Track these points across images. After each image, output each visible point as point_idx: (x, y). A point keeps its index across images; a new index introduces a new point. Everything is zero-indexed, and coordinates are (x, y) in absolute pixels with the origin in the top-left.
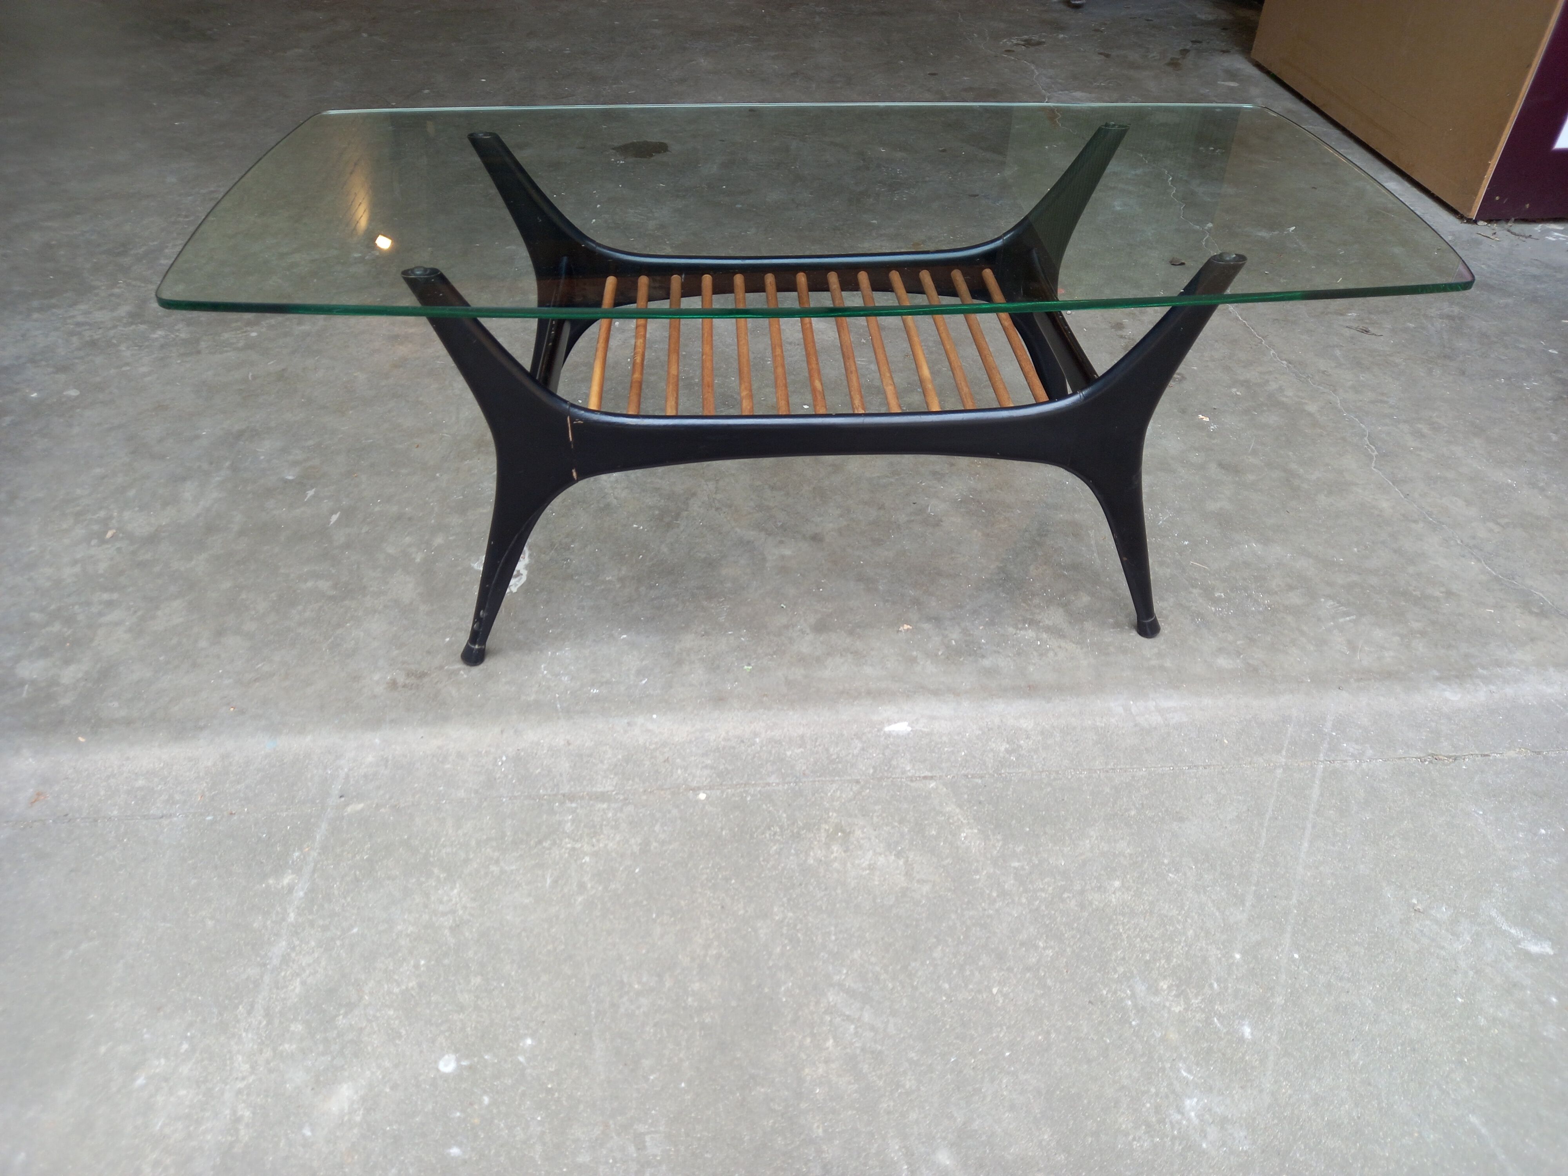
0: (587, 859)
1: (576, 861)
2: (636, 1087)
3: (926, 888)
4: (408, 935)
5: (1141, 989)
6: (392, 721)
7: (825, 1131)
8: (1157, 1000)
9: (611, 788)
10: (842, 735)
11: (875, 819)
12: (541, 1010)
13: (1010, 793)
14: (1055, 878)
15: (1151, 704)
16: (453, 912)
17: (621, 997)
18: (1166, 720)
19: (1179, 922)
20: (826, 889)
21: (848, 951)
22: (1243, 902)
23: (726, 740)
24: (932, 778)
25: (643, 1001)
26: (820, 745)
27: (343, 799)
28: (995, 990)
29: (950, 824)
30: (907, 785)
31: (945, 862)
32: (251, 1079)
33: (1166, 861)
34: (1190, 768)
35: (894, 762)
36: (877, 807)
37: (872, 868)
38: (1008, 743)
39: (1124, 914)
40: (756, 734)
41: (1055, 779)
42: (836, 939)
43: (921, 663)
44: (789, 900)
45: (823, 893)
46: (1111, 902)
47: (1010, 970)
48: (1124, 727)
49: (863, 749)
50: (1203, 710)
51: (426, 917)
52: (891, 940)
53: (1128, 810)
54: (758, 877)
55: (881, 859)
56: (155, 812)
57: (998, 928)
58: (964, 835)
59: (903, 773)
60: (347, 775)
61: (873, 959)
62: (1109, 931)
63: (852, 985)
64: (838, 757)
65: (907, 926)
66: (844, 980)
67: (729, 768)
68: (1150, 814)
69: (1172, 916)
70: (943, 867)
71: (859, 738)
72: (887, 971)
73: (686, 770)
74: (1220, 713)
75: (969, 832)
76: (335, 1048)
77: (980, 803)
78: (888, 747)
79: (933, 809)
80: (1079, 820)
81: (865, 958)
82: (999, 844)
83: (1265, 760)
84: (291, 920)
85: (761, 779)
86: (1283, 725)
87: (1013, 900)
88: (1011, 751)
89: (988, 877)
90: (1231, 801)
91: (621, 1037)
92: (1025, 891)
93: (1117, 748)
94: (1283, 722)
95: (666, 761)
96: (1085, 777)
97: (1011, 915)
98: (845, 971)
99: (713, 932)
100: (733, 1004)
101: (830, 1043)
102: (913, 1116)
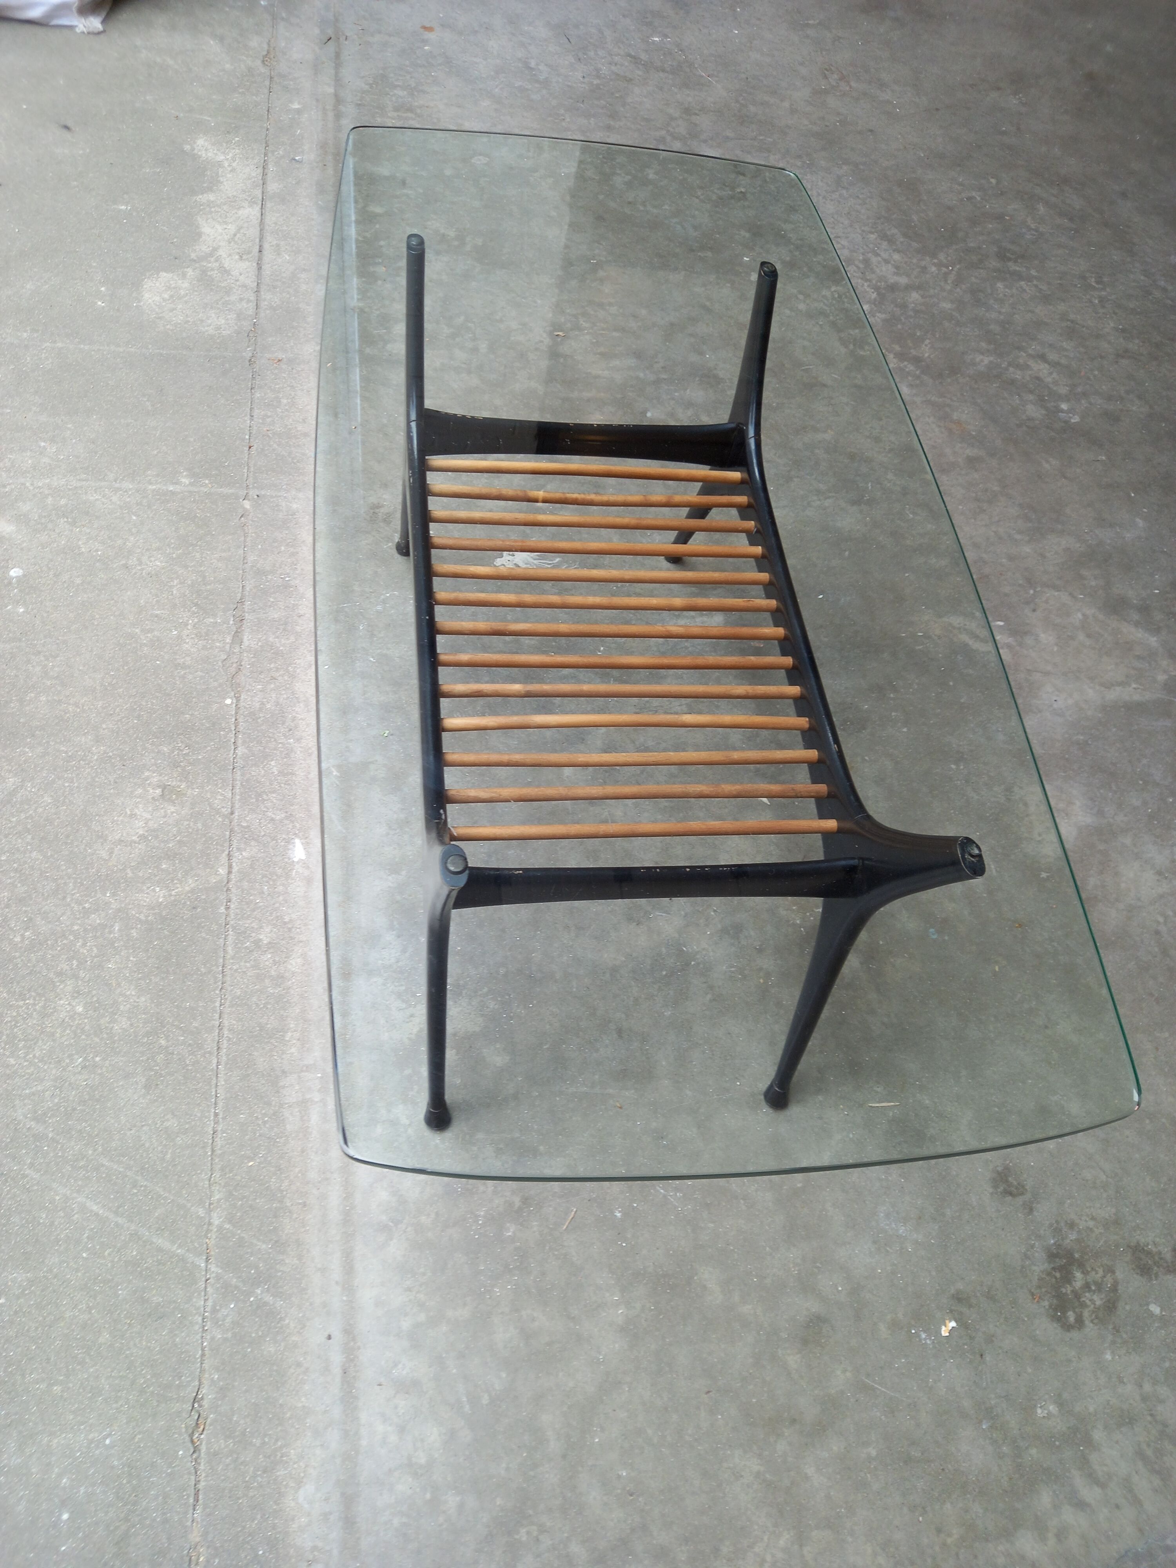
0: (175, 633)
1: (175, 626)
3: (104, 854)
4: (124, 544)
9: (246, 644)
10: (292, 805)
11: (186, 823)
12: (45, 615)
13: (203, 935)
14: (96, 957)
16: (140, 564)
17: (44, 656)
18: (290, 1106)
19: (27, 1054)
20: (116, 782)
21: (52, 794)
22: (36, 1119)
24: (230, 872)
25: (38, 669)
26: (280, 786)
27: (256, 497)
29: (173, 881)
30: (224, 851)
31: (129, 871)
32: (31, 488)
33: (98, 1059)
34: (216, 1115)
35: (253, 843)
36: (200, 825)
37: (133, 816)
38: (270, 943)
39: (44, 1007)
40: (298, 740)
41: (216, 978)
43: (390, 878)
44: (110, 757)
45: (112, 780)
46: (60, 999)
47: (8, 906)
48: (282, 1059)
49: (272, 820)
50: (303, 1151)
51: (139, 551)
52: (56, 824)
53: (167, 1038)
54: (137, 738)
55: (141, 823)
56: (256, 412)
57: (50, 903)
58: (158, 889)
59: (239, 849)
60: (280, 496)
61: (41, 810)
62: (29, 990)
63: (20, 794)
64: (264, 800)
65: (68, 836)
66: (26, 789)
67: (259, 720)
68: (160, 1058)
69: (34, 1049)
70: (124, 869)
71: (287, 818)
72: (27, 818)
73: (261, 691)
74: (297, 1170)
75: (160, 894)
76: (43, 520)
77: (194, 908)
78: (273, 840)
79: (192, 869)
80: (161, 990)
81: (42, 805)
82: (142, 917)
83: (219, 1200)
84: (150, 487)
85: (244, 742)
86: (271, 1240)
87: (79, 919)
88: (257, 943)
89: (106, 903)
90: (165, 1145)
91: (11, 658)
92: (85, 930)
93: (253, 1046)
94: (276, 1242)
95: (273, 678)
96: (215, 1007)
97: (63, 914)
98: (33, 790)
99: (89, 709)
100: (22, 720)
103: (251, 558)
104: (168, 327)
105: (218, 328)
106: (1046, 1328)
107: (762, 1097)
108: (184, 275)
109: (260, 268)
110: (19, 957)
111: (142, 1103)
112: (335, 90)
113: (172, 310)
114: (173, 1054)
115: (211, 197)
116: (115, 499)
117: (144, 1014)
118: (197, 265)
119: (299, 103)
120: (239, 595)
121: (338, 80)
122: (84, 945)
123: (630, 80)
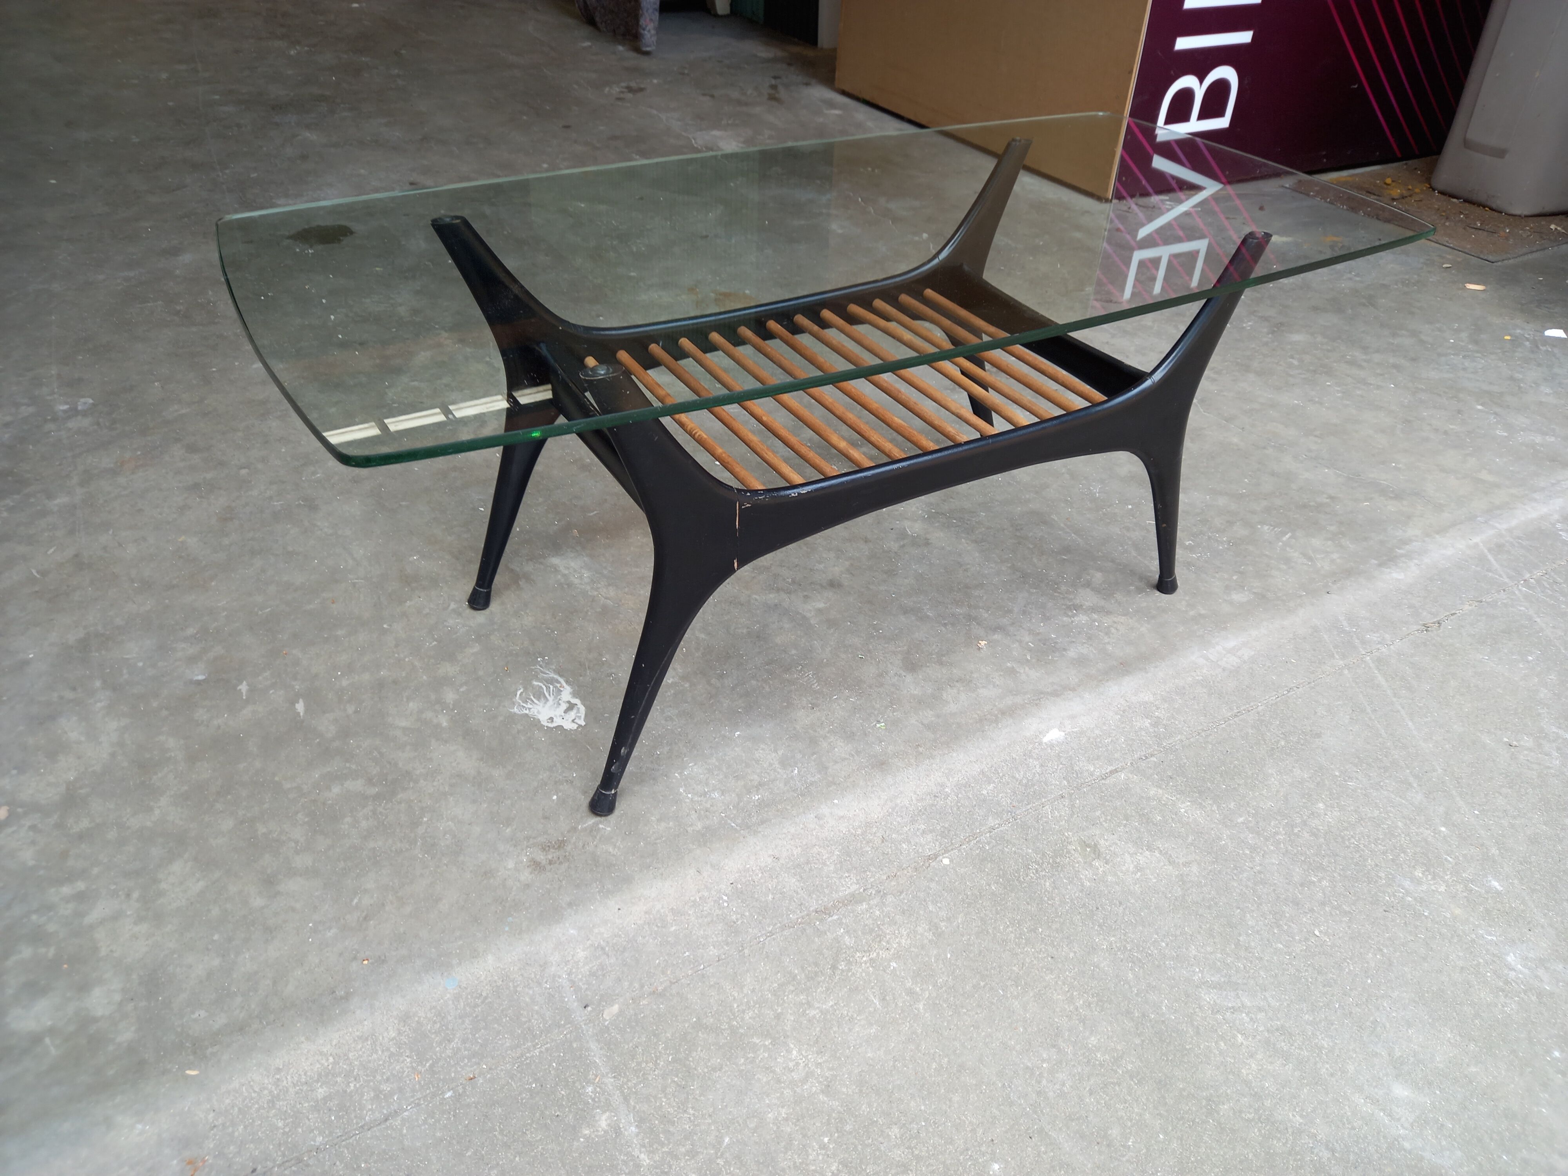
0: (893, 964)
1: (884, 971)
2: (1124, 1159)
3: (1195, 869)
4: (786, 1119)
5: (1407, 884)
6: (570, 905)
7: (1302, 1116)
8: (1424, 887)
9: (855, 887)
10: (1014, 759)
11: (1105, 825)
12: (980, 1131)
13: (1185, 761)
14: (1277, 819)
15: (1219, 648)
16: (809, 1075)
17: (1039, 1082)
18: (1240, 658)
19: (1385, 819)
20: (1120, 903)
21: (1184, 950)
22: (1410, 784)
23: (920, 800)
24: (1117, 770)
25: (1061, 1076)
26: (1004, 775)
27: (589, 1009)
28: (1316, 933)
29: (1165, 805)
30: (1103, 784)
31: (1190, 840)
33: (1337, 774)
34: (1288, 691)
35: (1076, 768)
36: (1098, 813)
37: (1138, 868)
38: (1147, 718)
39: (1346, 829)
40: (943, 785)
41: (1207, 736)
42: (1167, 945)
43: (1022, 671)
44: (1100, 926)
45: (1121, 908)
46: (1330, 822)
47: (1312, 910)
48: (1217, 674)
49: (1042, 766)
50: (1257, 640)
51: (787, 1092)
52: (1208, 926)
53: (1277, 741)
54: (1057, 917)
55: (1140, 858)
56: (372, 1117)
58: (1183, 810)
59: (1092, 775)
60: (570, 982)
61: (1208, 949)
62: (1348, 847)
63: (1213, 979)
64: (1028, 781)
67: (947, 825)
69: (1378, 816)
71: (1031, 757)
72: (1228, 954)
73: (908, 844)
74: (1270, 638)
75: (1184, 807)
77: (1171, 778)
78: (1059, 757)
79: (1141, 797)
80: (1252, 764)
82: (1215, 808)
83: (1330, 666)
85: (982, 825)
86: (1318, 634)
88: (1155, 725)
89: (1231, 839)
90: (1337, 707)
91: (1073, 1120)
92: (1267, 839)
93: (1227, 693)
97: (1273, 864)
98: (1197, 970)
99: (1064, 984)
100: (1138, 1041)
101: (1240, 1038)
102: (1351, 1068)
114: (1283, 732)
120: (786, 932)
122: (1277, 833)
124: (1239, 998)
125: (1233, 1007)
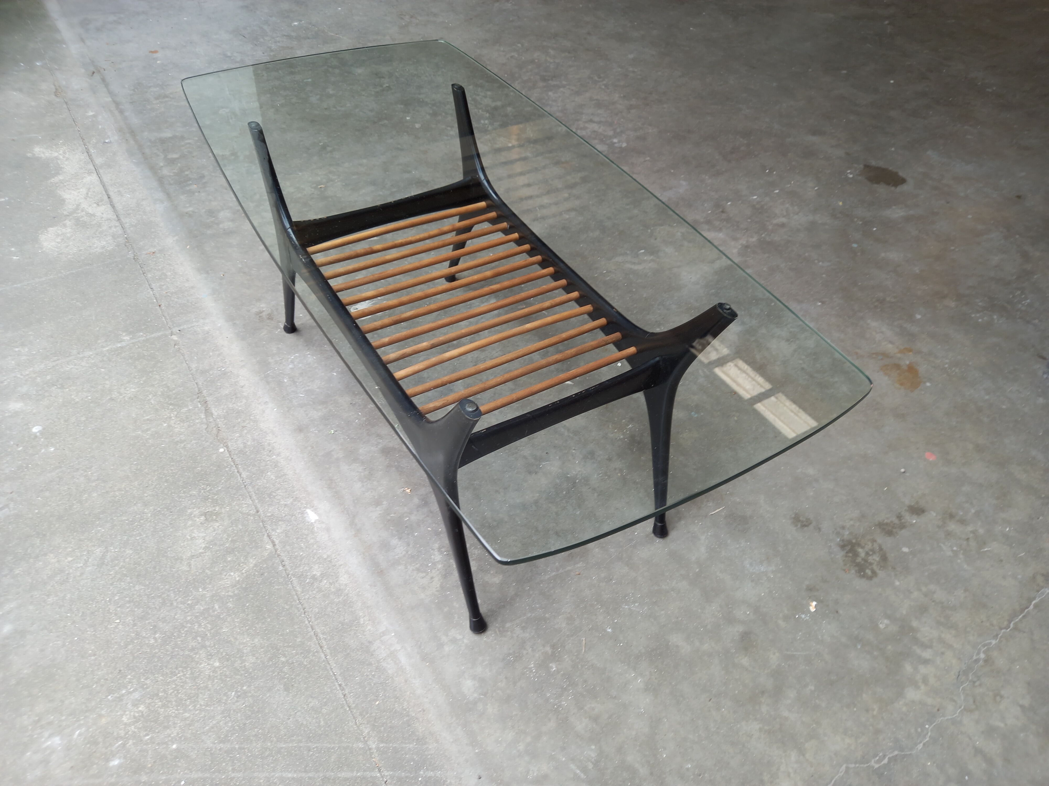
0: (165, 425)
1: (163, 421)
2: (33, 495)
3: (185, 568)
4: (104, 387)
5: (136, 695)
6: (234, 323)
7: (18, 574)
8: (129, 706)
9: (216, 414)
10: (294, 492)
11: (230, 529)
12: (70, 446)
13: (277, 587)
14: (211, 629)
15: (397, 647)
16: (121, 394)
17: (83, 470)
18: (384, 660)
19: (195, 706)
20: (171, 524)
21: (131, 547)
22: (221, 742)
23: (269, 444)
24: (274, 545)
25: (82, 479)
26: (281, 485)
27: (179, 331)
28: (118, 621)
29: (239, 565)
30: (264, 535)
31: (207, 571)
32: (22, 377)
33: (245, 688)
34: (340, 685)
35: (280, 523)
36: (240, 527)
37: (192, 538)
38: (322, 574)
39: (192, 673)
40: (278, 455)
41: (298, 608)
42: (137, 540)
43: (377, 509)
44: (159, 511)
45: (168, 523)
46: (201, 664)
47: (135, 625)
48: (365, 635)
49: (286, 505)
50: (406, 681)
51: (116, 387)
52: (142, 564)
53: (284, 656)
54: (172, 493)
55: (201, 541)
56: (153, 285)
57: (164, 611)
58: (232, 574)
59: (273, 530)
60: (194, 326)
61: (128, 560)
62: (176, 668)
63: (108, 556)
64: (275, 496)
65: (155, 568)
66: (111, 552)
67: (247, 453)
68: (286, 669)
69: (198, 701)
70: (204, 571)
71: (295, 500)
72: (120, 568)
73: (239, 437)
74: (408, 693)
75: (236, 576)
76: (40, 393)
77: (262, 575)
78: (292, 516)
79: (248, 553)
80: (266, 630)
81: (127, 556)
82: (230, 594)
83: (369, 733)
84: (105, 349)
85: (244, 469)
86: (414, 740)
87: (188, 612)
88: (314, 578)
89: (202, 595)
90: (317, 718)
91: (60, 479)
92: (196, 617)
93: (342, 636)
94: (418, 739)
95: (243, 427)
96: (306, 624)
97: (176, 614)
98: (117, 550)
99: (130, 489)
100: (87, 513)
101: (70, 559)
102: (31, 607)
103: (194, 366)
104: (69, 257)
105: (103, 247)
106: (860, 584)
107: (653, 535)
108: (65, 226)
109: (113, 207)
110: (159, 651)
111: (288, 700)
112: (112, 99)
113: (67, 247)
114: (293, 663)
115: (61, 177)
116: (83, 364)
117: (262, 648)
118: (71, 217)
119: (92, 112)
120: (197, 390)
121: (110, 93)
122: (200, 625)
123: (292, 48)
124: (93, 565)
125: (88, 561)
